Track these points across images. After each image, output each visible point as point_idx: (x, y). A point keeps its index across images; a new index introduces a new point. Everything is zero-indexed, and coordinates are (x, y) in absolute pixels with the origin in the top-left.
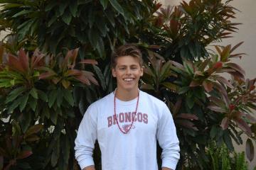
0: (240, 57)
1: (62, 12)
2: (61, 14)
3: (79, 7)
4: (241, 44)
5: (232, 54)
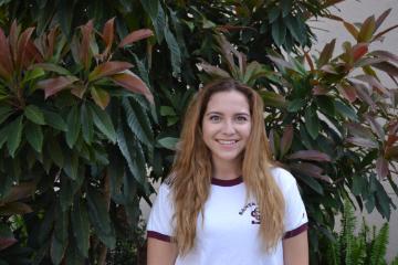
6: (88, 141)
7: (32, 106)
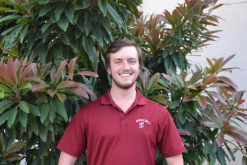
0: (231, 72)
1: (58, 17)
2: (57, 20)
3: (76, 13)
4: (232, 57)
5: (223, 67)
6: (52, 121)
7: (23, 102)
